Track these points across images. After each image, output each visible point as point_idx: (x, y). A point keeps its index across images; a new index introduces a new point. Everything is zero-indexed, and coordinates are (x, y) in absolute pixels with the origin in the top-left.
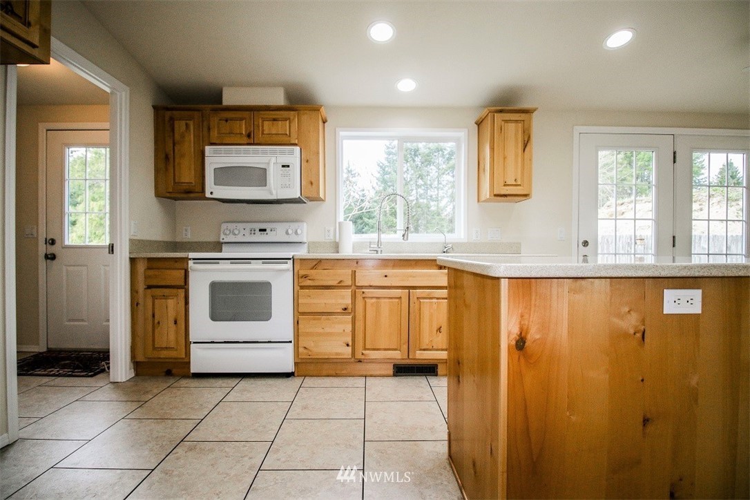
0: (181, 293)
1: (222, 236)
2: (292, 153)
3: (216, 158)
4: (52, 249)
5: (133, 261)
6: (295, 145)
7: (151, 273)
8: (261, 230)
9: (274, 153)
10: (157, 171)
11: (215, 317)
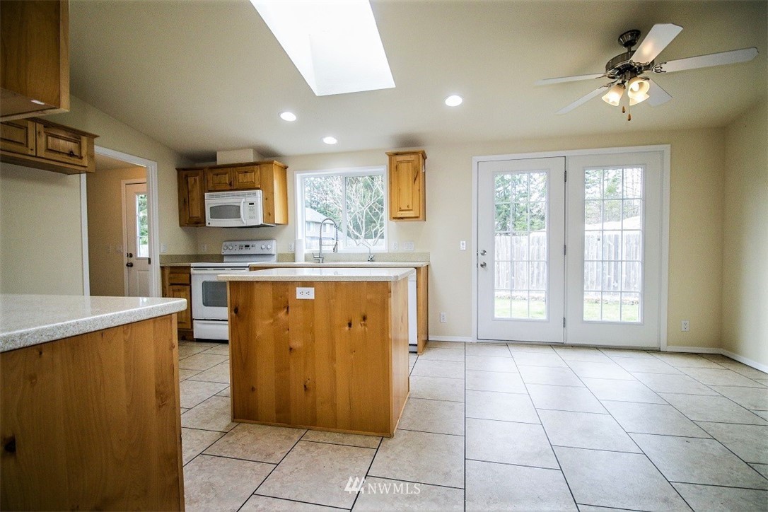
0: (188, 287)
1: (223, 251)
2: (255, 194)
3: (212, 200)
4: (131, 260)
5: (162, 268)
6: (258, 189)
7: (172, 276)
8: (246, 246)
9: (244, 195)
10: (180, 211)
11: (206, 304)
